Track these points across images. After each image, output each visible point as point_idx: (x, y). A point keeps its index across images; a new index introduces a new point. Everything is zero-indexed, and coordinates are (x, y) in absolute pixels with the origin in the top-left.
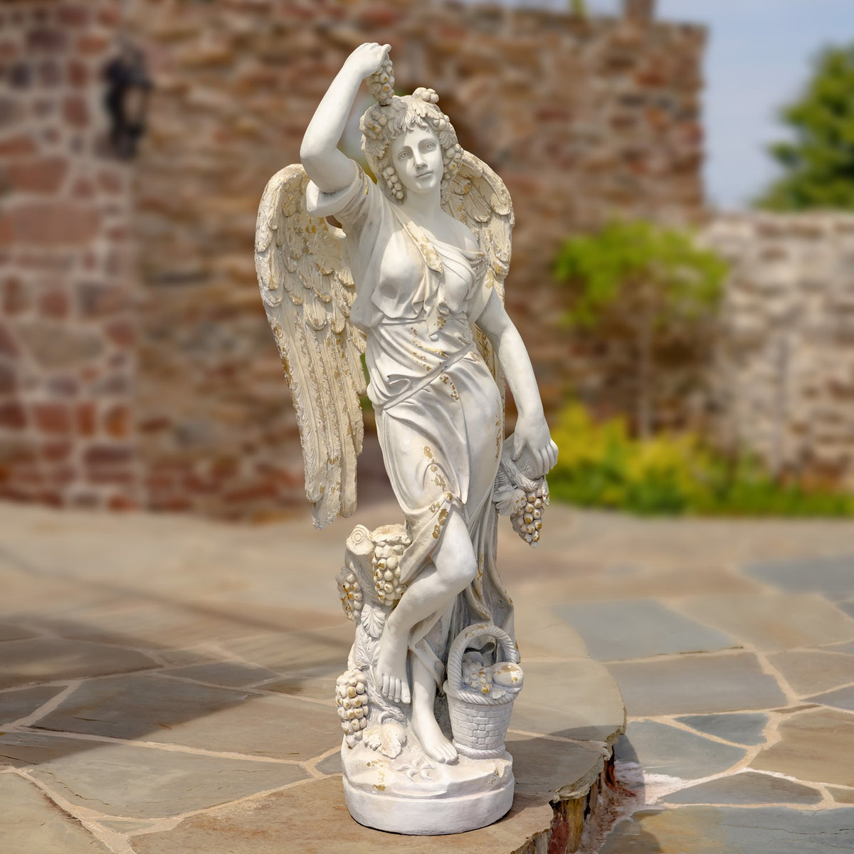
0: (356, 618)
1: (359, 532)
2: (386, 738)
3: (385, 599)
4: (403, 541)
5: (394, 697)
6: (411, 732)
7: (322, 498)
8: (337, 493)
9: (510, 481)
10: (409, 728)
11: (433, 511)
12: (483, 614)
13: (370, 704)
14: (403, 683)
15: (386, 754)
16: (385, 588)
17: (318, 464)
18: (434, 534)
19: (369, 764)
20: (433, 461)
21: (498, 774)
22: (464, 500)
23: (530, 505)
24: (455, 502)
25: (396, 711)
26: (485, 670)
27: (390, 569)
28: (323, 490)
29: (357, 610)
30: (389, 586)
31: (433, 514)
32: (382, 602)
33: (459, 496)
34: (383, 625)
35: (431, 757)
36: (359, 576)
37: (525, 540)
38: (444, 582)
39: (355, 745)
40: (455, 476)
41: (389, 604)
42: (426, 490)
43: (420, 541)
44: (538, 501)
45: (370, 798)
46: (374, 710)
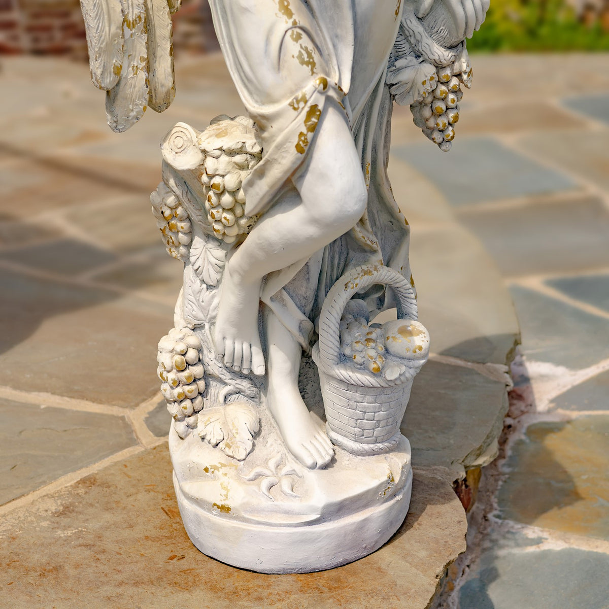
0: (182, 256)
1: (181, 134)
2: (231, 427)
3: (224, 234)
4: (249, 149)
5: (241, 367)
6: (267, 412)
7: (118, 84)
8: (143, 75)
9: (413, 51)
10: (264, 406)
11: (295, 109)
12: (368, 245)
13: (207, 376)
14: (254, 348)
15: (231, 454)
16: (223, 220)
17: (107, 29)
18: (297, 146)
19: (206, 470)
20: (295, 23)
21: (393, 480)
22: (346, 87)
23: (443, 88)
24: (331, 93)
25: (245, 385)
26: (373, 336)
27: (228, 192)
28: (118, 70)
29: (184, 245)
30: (229, 216)
31: (295, 113)
32: (220, 238)
33: (337, 81)
34: (222, 267)
35: (296, 457)
36: (184, 200)
37: (433, 139)
38: (314, 221)
39: (187, 436)
40: (330, 46)
41: (231, 240)
42: (284, 73)
43: (276, 157)
44: (454, 81)
45: (209, 520)
46: (213, 383)
